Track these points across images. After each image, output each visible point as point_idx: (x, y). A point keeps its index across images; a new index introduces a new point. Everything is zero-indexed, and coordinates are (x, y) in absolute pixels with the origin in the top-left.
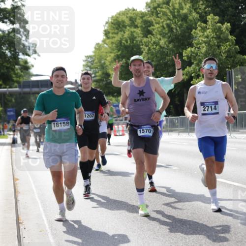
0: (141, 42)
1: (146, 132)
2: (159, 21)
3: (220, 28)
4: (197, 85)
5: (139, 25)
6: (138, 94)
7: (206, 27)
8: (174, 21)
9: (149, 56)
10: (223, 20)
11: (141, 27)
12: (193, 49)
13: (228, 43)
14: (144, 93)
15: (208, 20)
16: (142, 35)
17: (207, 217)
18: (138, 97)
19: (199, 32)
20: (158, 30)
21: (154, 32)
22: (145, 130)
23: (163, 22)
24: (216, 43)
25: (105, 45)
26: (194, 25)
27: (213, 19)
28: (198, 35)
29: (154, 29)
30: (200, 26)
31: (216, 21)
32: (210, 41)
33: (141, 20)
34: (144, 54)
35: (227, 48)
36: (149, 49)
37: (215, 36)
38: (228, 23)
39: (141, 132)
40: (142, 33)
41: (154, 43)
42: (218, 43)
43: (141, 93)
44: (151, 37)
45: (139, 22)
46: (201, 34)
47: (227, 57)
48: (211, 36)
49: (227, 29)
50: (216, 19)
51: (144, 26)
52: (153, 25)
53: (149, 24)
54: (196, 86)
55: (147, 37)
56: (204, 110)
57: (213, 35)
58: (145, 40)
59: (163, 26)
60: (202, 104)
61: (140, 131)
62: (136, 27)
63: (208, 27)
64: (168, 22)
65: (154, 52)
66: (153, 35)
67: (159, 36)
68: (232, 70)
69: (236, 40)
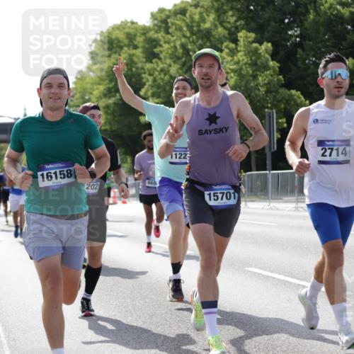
0: (143, 68)
1: (222, 199)
2: (170, 39)
3: (257, 49)
4: (311, 107)
5: (140, 45)
6: (207, 119)
7: (236, 49)
8: (191, 39)
9: (155, 89)
10: (263, 38)
11: (144, 47)
13: (268, 72)
14: (218, 118)
15: (239, 38)
16: (144, 60)
18: (206, 126)
19: (226, 56)
20: (167, 53)
21: (162, 56)
22: (220, 196)
23: (175, 41)
24: (251, 72)
25: (91, 73)
26: (219, 46)
27: (246, 37)
28: (225, 61)
29: (161, 52)
30: (227, 47)
31: (250, 40)
32: (241, 69)
33: (143, 37)
34: (146, 87)
35: (267, 79)
36: (155, 80)
37: (250, 62)
38: (268, 42)
39: (212, 198)
40: (144, 56)
41: (162, 70)
42: (253, 71)
43: (212, 118)
44: (157, 62)
45: (140, 40)
46: (229, 59)
47: (266, 92)
48: (244, 62)
49: (267, 52)
50: (250, 37)
51: (147, 46)
52: (161, 46)
53: (154, 43)
54: (309, 109)
55: (151, 62)
56: (323, 155)
57: (246, 60)
58: (148, 66)
59: (175, 47)
60: (321, 143)
61: (210, 194)
62: (136, 47)
63: (239, 49)
64: (183, 40)
65: (162, 84)
66: (160, 59)
67: (168, 61)
68: (274, 111)
69: (279, 68)
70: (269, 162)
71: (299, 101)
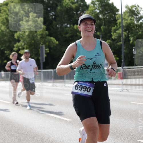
2: (1, 15)
12: (21, 33)
17: (27, 132)
35: (41, 33)
47: (41, 38)
67: (1, 24)
68: (44, 46)
69: (46, 28)
70: (42, 66)
71: (54, 42)
